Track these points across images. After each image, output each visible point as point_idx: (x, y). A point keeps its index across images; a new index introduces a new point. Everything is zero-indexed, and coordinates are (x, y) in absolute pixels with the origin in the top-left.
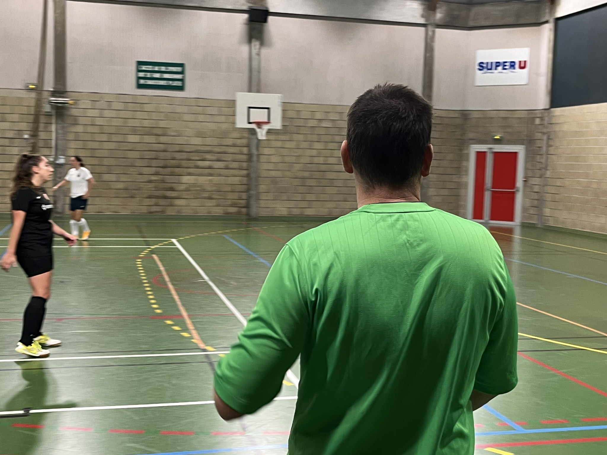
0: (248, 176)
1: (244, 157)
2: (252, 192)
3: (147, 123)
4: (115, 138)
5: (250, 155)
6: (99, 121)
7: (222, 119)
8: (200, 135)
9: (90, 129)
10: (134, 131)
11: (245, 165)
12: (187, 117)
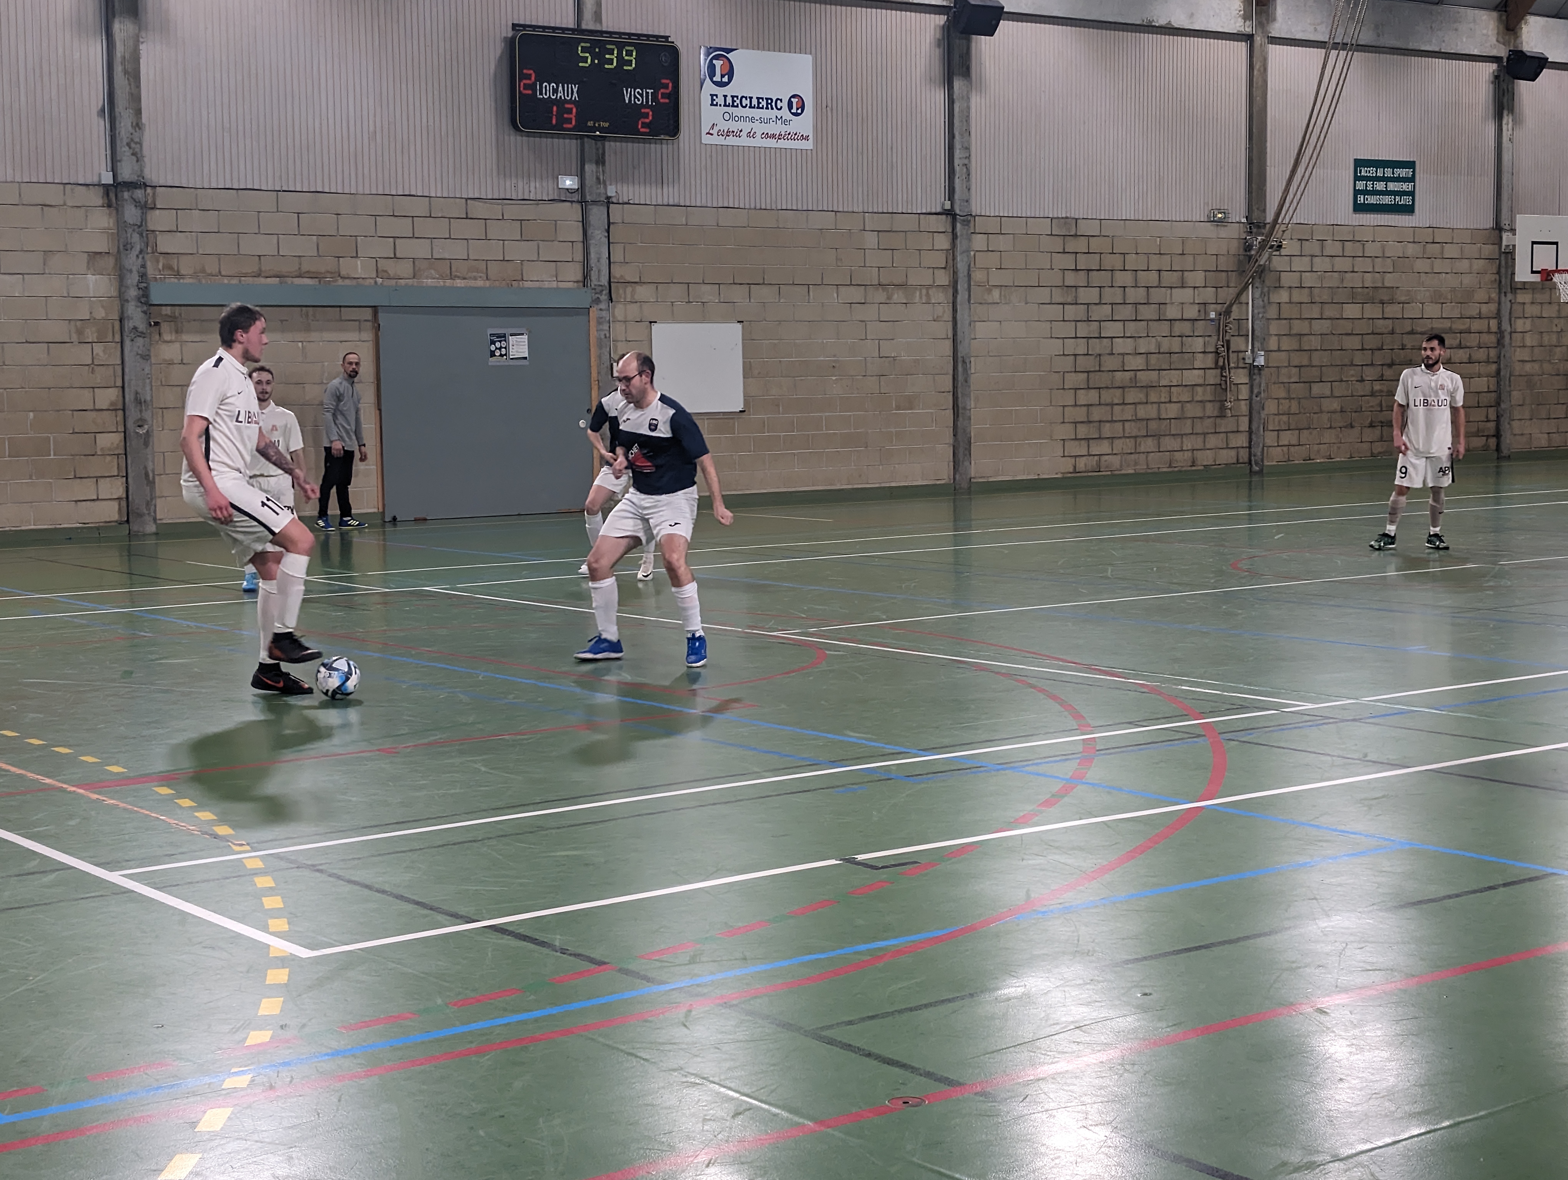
0: (1498, 372)
1: (1493, 339)
2: (1503, 406)
3: (1369, 280)
4: (1330, 311)
5: (1500, 332)
6: (1309, 280)
7: (1464, 265)
8: (1438, 298)
9: (1297, 296)
10: (1354, 296)
11: (1493, 353)
12: (1421, 265)
